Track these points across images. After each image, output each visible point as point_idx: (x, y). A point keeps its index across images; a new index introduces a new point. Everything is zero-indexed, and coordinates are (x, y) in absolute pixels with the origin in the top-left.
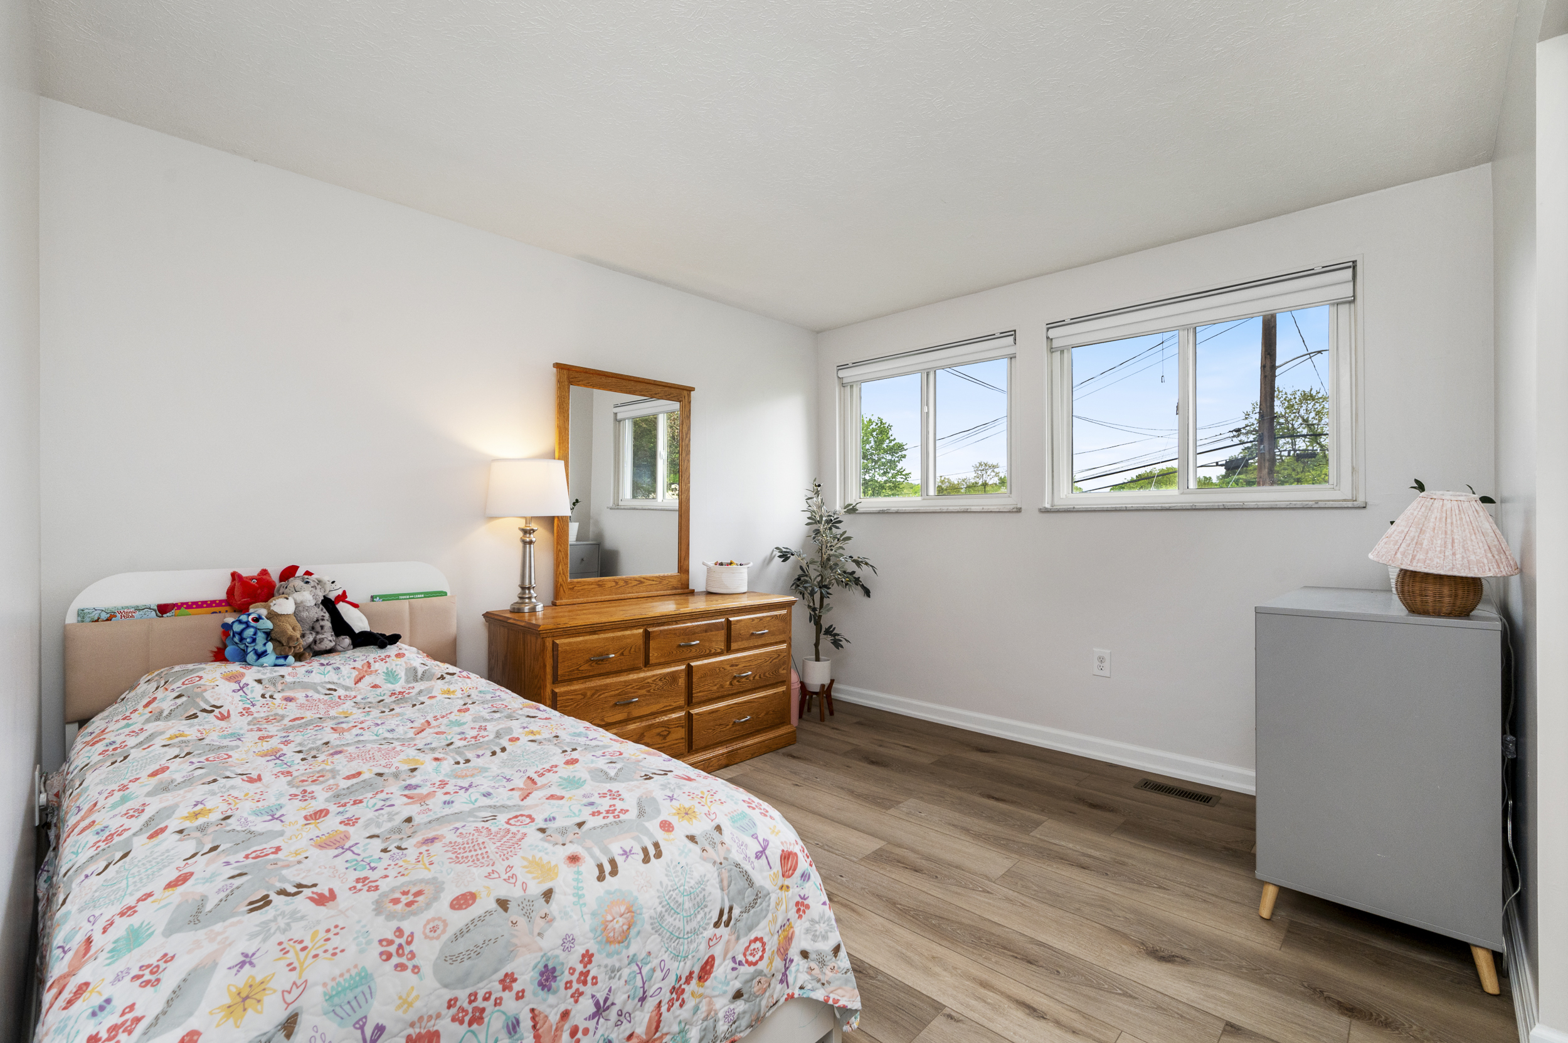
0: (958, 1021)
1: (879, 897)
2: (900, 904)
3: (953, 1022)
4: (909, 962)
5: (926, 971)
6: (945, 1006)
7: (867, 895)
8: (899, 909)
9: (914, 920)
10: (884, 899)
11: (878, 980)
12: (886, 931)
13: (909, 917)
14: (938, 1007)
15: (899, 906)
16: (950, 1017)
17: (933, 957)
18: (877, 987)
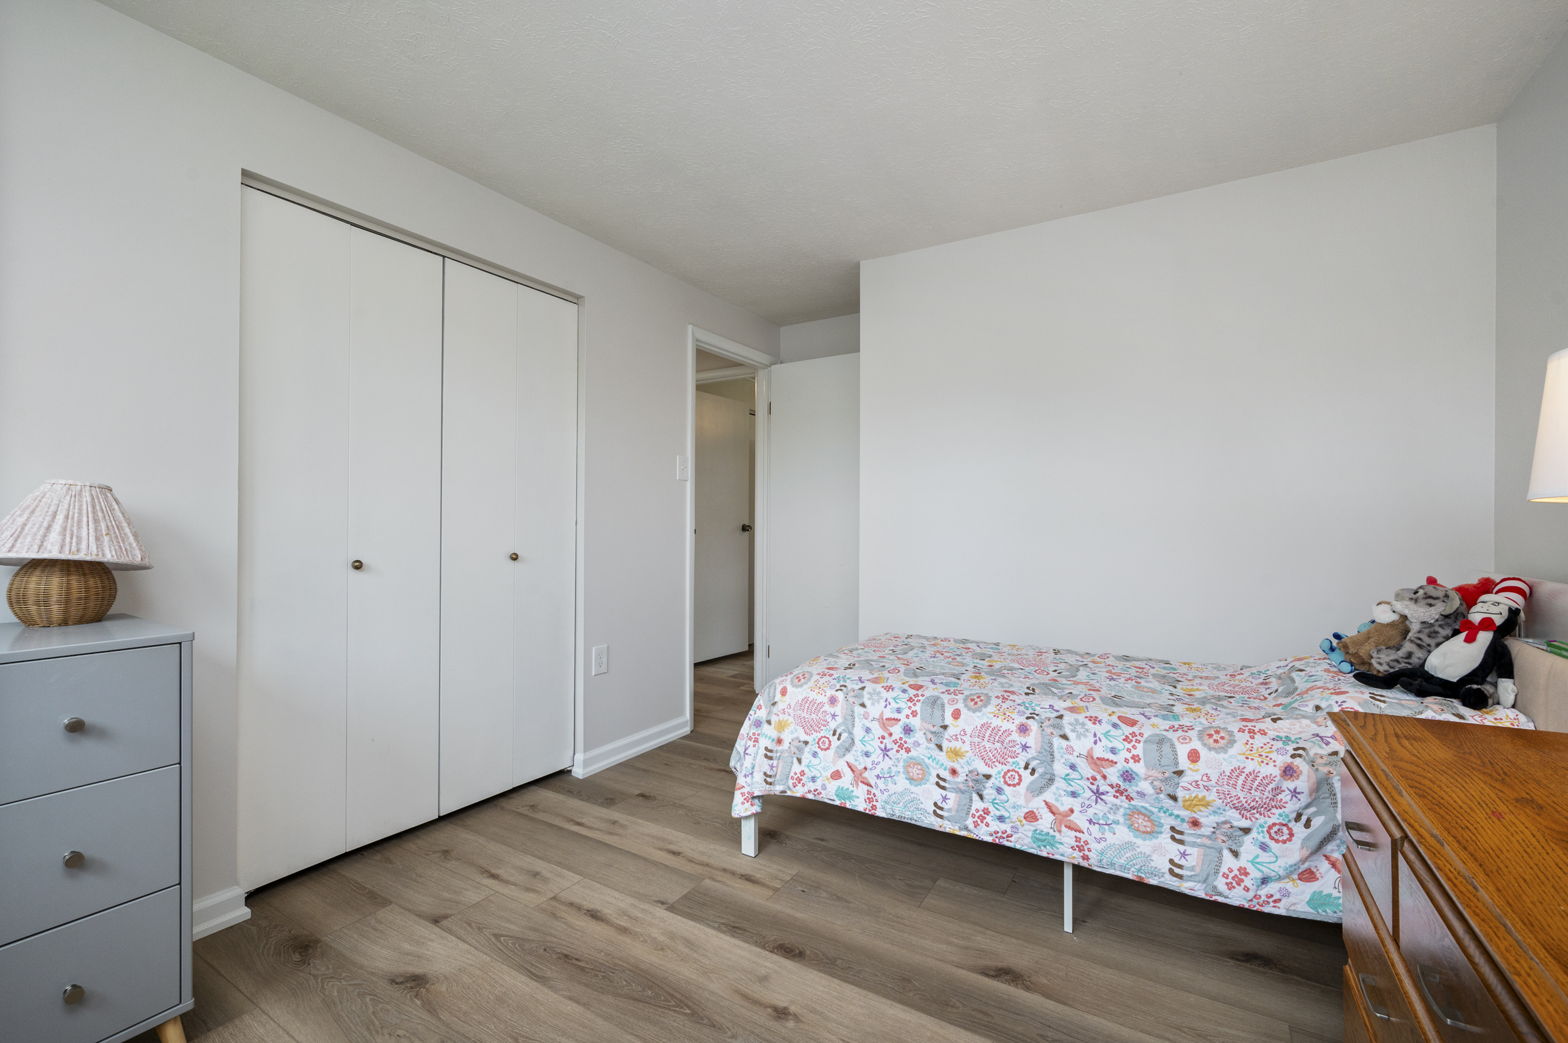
0: (658, 901)
1: (713, 1025)
2: (685, 1014)
3: (662, 900)
4: (689, 943)
5: (672, 936)
6: (665, 909)
7: (729, 1025)
8: (688, 1007)
9: (672, 992)
10: (706, 1021)
11: (717, 922)
12: (706, 973)
13: (678, 996)
14: (672, 908)
15: (688, 1011)
16: (663, 903)
17: (662, 949)
18: (719, 917)
